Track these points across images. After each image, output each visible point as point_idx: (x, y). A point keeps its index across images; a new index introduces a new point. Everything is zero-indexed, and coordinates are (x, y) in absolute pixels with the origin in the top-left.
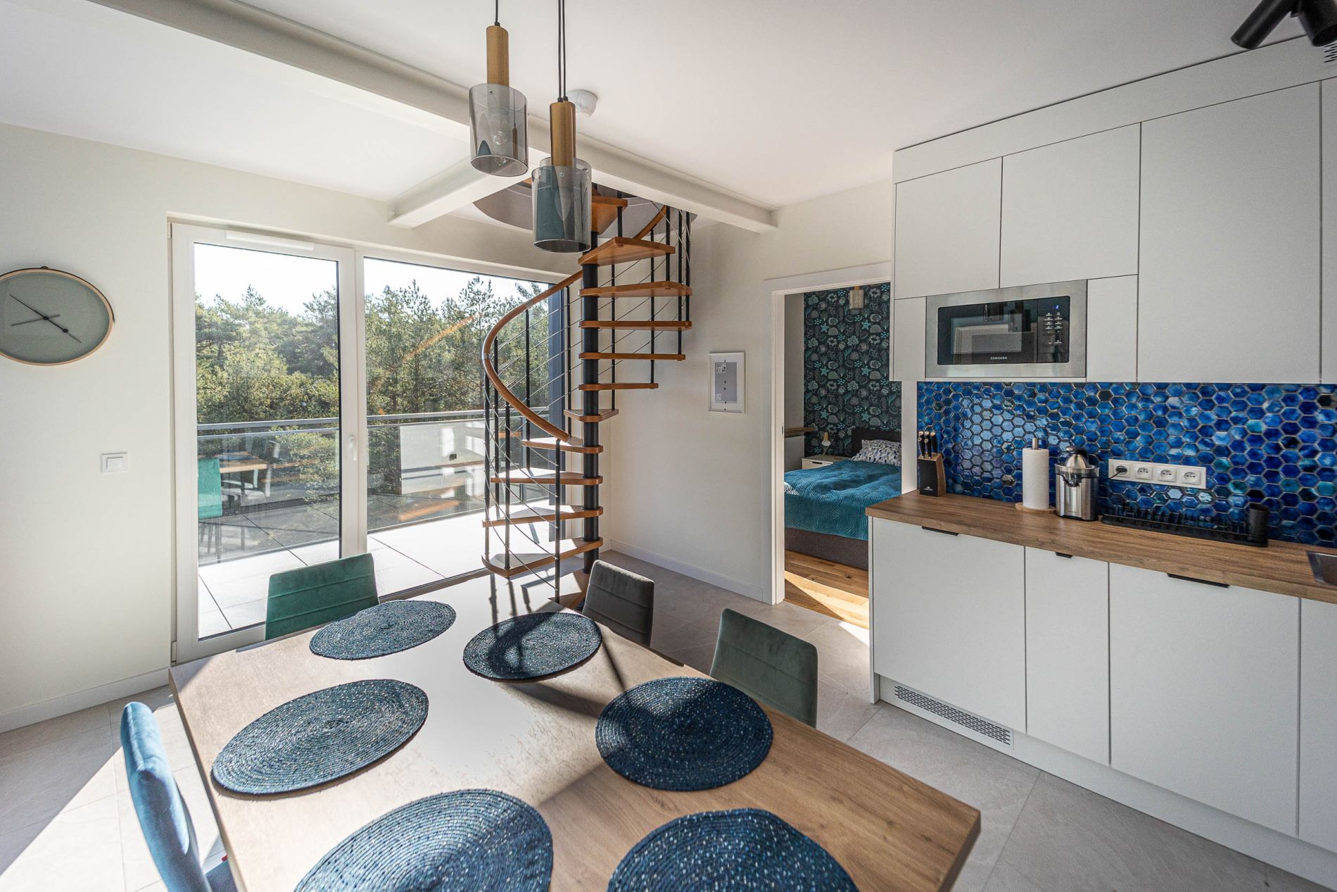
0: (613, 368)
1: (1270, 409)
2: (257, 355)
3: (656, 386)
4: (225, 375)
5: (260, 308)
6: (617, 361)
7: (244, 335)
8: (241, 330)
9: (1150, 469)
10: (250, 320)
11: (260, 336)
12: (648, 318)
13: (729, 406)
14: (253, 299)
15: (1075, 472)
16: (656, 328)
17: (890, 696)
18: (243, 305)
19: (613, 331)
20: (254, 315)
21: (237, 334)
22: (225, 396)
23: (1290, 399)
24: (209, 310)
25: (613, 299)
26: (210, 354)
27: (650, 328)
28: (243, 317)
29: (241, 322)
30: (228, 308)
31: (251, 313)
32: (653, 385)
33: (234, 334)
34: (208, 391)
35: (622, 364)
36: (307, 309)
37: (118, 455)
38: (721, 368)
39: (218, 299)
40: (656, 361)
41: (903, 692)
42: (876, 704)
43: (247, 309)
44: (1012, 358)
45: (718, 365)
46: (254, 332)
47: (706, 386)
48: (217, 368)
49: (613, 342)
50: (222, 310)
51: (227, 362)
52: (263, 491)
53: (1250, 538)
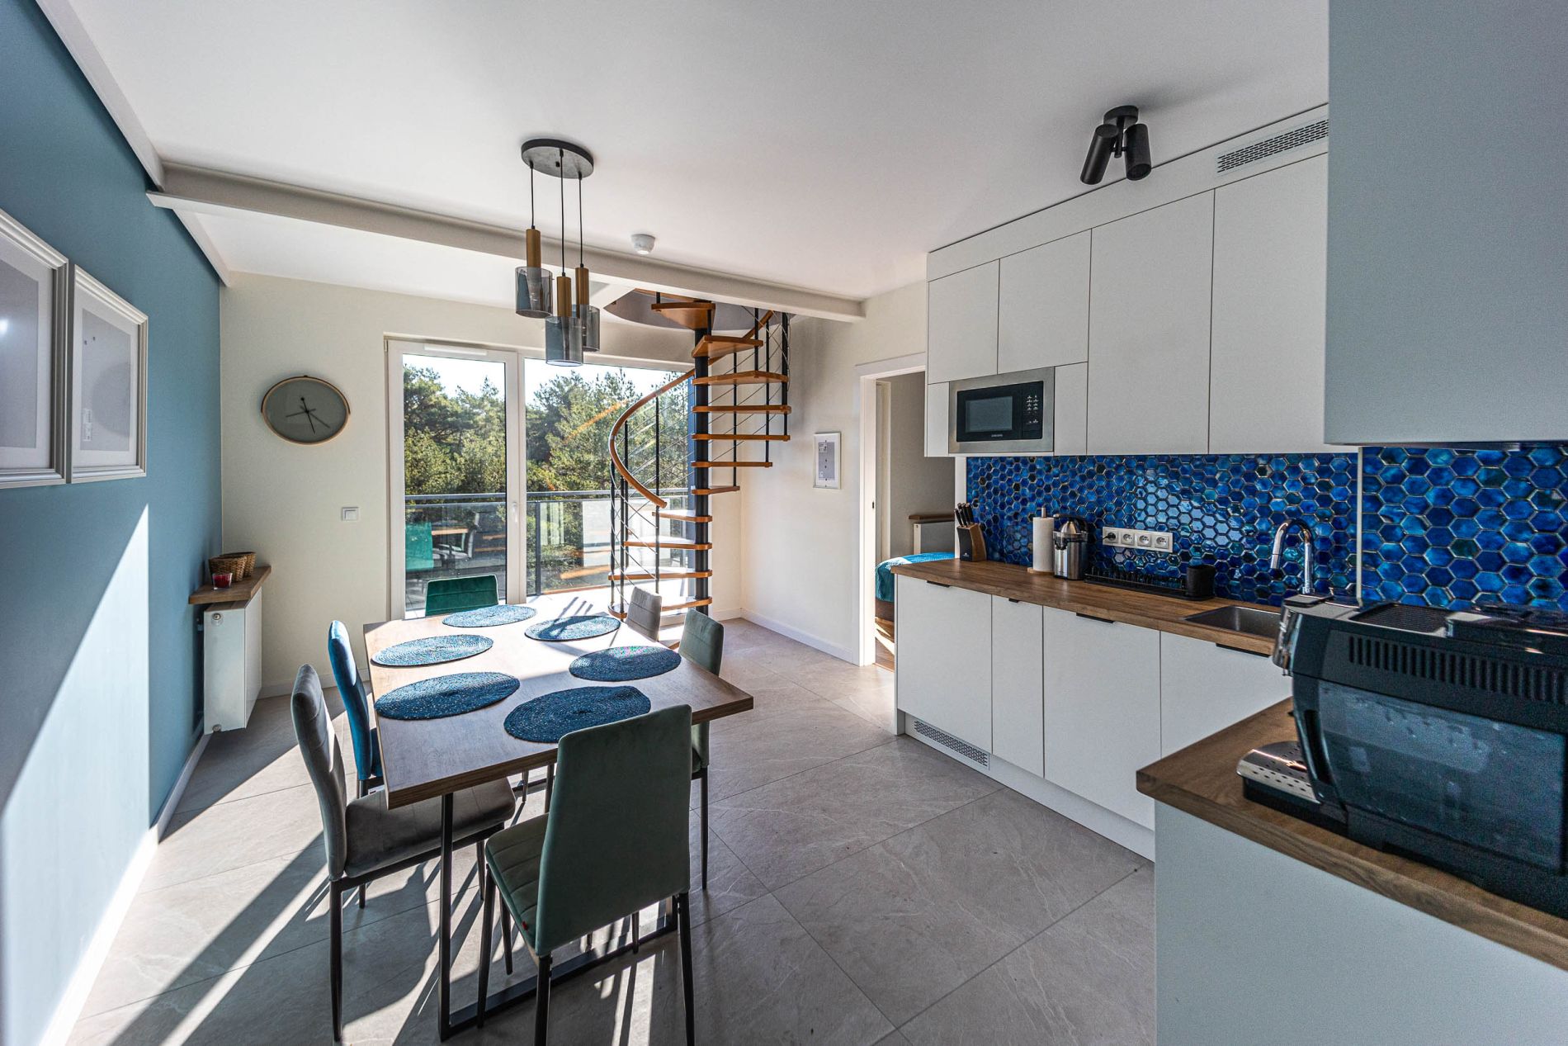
0: (735, 448)
1: (1221, 479)
2: (490, 442)
3: (771, 464)
4: (463, 461)
5: (494, 397)
6: (738, 442)
7: (480, 423)
8: (477, 418)
9: (1132, 535)
10: (486, 409)
11: (493, 424)
12: (764, 403)
13: (830, 483)
14: (489, 389)
15: (1067, 537)
16: (771, 411)
17: (911, 730)
18: (480, 395)
19: (735, 415)
20: (489, 405)
21: (474, 422)
22: (462, 481)
23: (1236, 470)
24: (452, 400)
25: (735, 386)
26: (452, 442)
27: (765, 411)
28: (479, 406)
29: (477, 410)
30: (467, 398)
31: (486, 403)
32: (768, 464)
33: (472, 422)
34: (448, 476)
35: (743, 445)
36: (536, 398)
37: (352, 509)
38: (823, 447)
39: (459, 390)
40: (771, 442)
41: (922, 727)
42: (898, 736)
43: (483, 399)
44: (1007, 435)
45: (820, 445)
46: (488, 420)
47: (810, 463)
48: (456, 455)
49: (735, 425)
50: (463, 401)
51: (464, 449)
52: (467, 553)
53: (1187, 594)
